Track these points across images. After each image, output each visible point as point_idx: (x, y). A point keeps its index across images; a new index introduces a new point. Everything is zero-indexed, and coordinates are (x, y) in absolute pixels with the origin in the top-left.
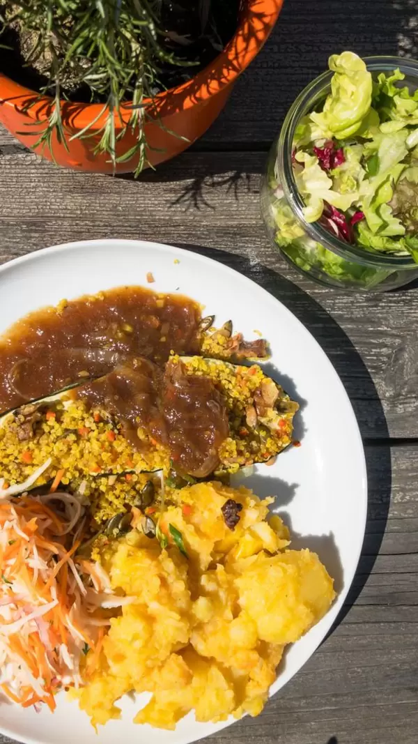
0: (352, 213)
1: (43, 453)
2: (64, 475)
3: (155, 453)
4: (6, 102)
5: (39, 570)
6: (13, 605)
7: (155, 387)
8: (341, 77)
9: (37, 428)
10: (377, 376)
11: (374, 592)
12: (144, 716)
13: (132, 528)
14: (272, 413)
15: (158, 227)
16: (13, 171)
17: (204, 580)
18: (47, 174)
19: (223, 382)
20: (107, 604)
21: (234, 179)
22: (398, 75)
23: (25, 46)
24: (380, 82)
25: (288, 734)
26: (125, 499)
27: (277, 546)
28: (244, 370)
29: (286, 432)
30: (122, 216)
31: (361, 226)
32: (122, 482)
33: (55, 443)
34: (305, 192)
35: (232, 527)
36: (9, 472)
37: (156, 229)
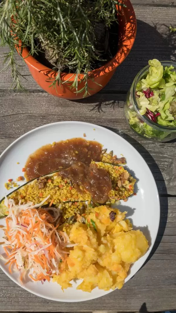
0: (156, 113)
1: (47, 193)
2: (54, 201)
3: (86, 194)
4: (41, 71)
5: (45, 233)
6: (35, 245)
7: (86, 172)
8: (152, 68)
9: (45, 184)
10: (163, 172)
11: (162, 249)
12: (80, 287)
13: (77, 221)
14: (127, 182)
15: (87, 118)
16: (38, 99)
17: (102, 239)
18: (49, 100)
19: (110, 171)
20: (68, 246)
21: (113, 103)
22: (172, 67)
23: (47, 55)
24: (166, 70)
25: (131, 299)
26: (74, 211)
27: (128, 229)
28: (117, 167)
29: (131, 189)
30: (75, 114)
31: (159, 118)
32: (74, 205)
33: (51, 190)
34: (140, 105)
35: (113, 221)
36: (35, 200)
37: (86, 119)
